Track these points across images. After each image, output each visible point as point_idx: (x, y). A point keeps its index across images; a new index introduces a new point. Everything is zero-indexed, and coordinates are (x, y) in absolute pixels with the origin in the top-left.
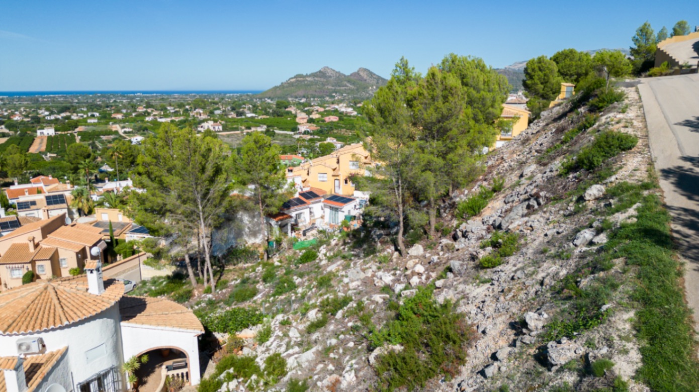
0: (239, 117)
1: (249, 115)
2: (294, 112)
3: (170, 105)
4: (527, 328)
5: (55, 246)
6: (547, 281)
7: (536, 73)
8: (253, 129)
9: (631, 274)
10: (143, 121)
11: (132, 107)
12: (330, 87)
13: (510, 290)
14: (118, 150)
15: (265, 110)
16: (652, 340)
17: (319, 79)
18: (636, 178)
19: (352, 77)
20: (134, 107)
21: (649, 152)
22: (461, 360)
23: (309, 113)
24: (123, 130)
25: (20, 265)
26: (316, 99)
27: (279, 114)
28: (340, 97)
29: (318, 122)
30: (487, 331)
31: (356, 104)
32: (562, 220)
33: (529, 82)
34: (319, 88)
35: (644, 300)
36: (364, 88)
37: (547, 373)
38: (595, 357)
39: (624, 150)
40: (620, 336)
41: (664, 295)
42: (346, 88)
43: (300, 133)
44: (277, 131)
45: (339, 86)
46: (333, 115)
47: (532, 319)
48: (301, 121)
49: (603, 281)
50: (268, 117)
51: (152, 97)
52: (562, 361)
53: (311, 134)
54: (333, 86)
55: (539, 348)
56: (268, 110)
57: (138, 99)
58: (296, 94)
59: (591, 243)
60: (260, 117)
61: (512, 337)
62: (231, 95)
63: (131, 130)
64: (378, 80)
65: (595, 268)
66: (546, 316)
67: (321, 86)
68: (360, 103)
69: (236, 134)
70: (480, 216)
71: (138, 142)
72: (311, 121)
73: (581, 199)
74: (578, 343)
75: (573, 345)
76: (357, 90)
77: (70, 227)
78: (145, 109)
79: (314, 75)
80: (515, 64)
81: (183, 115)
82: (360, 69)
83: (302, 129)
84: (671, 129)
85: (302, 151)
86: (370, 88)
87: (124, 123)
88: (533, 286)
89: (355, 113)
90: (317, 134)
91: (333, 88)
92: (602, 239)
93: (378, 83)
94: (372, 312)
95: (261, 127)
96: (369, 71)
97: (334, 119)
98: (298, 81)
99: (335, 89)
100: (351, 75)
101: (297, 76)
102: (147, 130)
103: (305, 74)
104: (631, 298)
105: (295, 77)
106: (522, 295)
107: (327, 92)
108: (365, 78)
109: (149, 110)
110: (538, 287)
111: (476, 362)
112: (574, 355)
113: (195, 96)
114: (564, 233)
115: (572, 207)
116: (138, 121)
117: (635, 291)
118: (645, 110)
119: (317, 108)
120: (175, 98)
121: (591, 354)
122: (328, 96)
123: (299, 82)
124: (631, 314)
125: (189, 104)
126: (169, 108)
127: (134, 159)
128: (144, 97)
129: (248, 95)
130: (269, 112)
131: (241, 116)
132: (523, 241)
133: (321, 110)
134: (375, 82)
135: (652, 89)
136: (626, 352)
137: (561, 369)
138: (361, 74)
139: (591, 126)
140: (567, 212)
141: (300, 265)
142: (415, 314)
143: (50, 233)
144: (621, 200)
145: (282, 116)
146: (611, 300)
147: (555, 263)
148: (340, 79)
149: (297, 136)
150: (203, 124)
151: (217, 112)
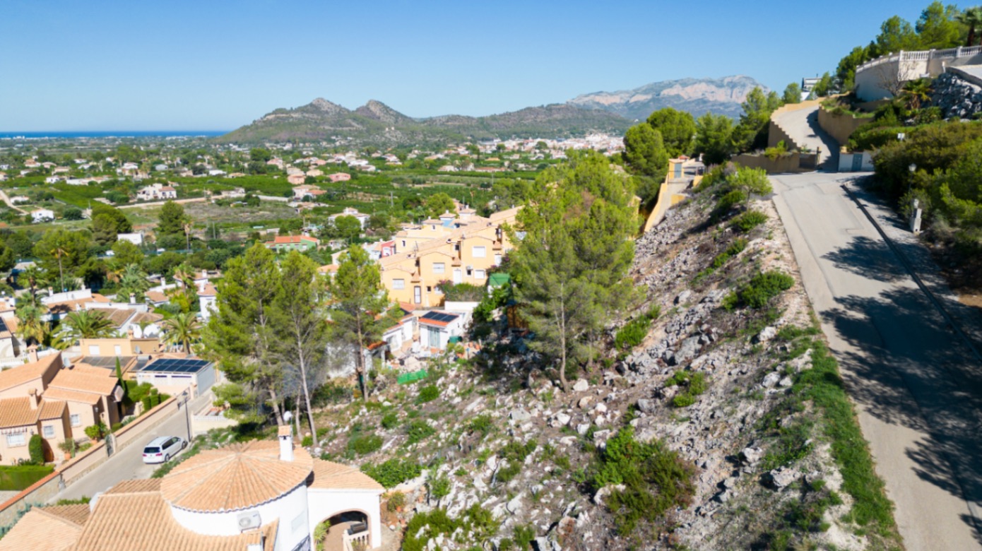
0: (199, 176)
1: (214, 173)
2: (281, 167)
3: (80, 157)
4: (746, 461)
5: (63, 399)
6: (748, 419)
7: (639, 145)
8: (224, 194)
9: (820, 415)
10: (41, 184)
11: (16, 160)
12: (327, 127)
13: (715, 429)
14: (63, 246)
15: (237, 164)
16: (846, 463)
17: (311, 116)
18: (801, 321)
19: (359, 113)
20: (20, 161)
21: (806, 292)
22: (691, 490)
23: (305, 168)
24: (13, 200)
25: (21, 429)
26: (307, 144)
27: (260, 170)
28: (343, 142)
29: (321, 181)
30: (707, 465)
31: (369, 152)
32: (741, 359)
33: (630, 155)
34: (311, 129)
35: (835, 435)
36: (378, 129)
37: (775, 494)
38: (810, 479)
39: (783, 289)
40: (825, 464)
41: (848, 431)
42: (352, 128)
43: (297, 199)
44: (263, 197)
45: (341, 126)
46: (341, 172)
47: (749, 453)
48: (296, 181)
49: (801, 420)
50: (243, 175)
51: (43, 142)
52: (785, 483)
53: (314, 201)
54: (331, 126)
55: (761, 476)
56: (241, 163)
57: (20, 145)
58: (277, 137)
59: (778, 385)
60: (231, 176)
61: (732, 469)
62: (174, 138)
63: (26, 199)
64: (397, 118)
65: (790, 409)
66: (761, 450)
67: (314, 126)
68: (375, 151)
69: (200, 202)
70: (642, 346)
71: (43, 218)
72: (310, 181)
73: (755, 340)
74: (795, 469)
75: (791, 472)
76: (368, 131)
77: (68, 370)
78: (38, 164)
79: (302, 110)
80: (579, 97)
81: (104, 173)
82: (371, 102)
83: (301, 192)
84: (818, 264)
85: (309, 227)
86: (387, 129)
87: (11, 187)
88: (735, 424)
89: (372, 168)
90: (323, 202)
91: (332, 128)
92: (787, 382)
93: (396, 122)
94: (565, 456)
95: (237, 191)
96: (383, 104)
97: (343, 177)
98: (278, 118)
99: (335, 131)
100: (358, 110)
101: (276, 112)
102: (52, 198)
103: (288, 108)
104: (825, 434)
105: (274, 113)
106: (727, 432)
107: (323, 135)
108: (378, 114)
109: (47, 165)
110: (740, 425)
111: (705, 492)
112: (793, 479)
113: (115, 140)
114: (749, 374)
115: (748, 347)
116: (34, 184)
117: (826, 428)
118: (790, 236)
119: (314, 160)
120: (82, 144)
121: (807, 477)
122: (325, 140)
123: (280, 121)
124: (828, 446)
125: (111, 155)
126: (78, 161)
127: (77, 254)
128: (29, 142)
129: (201, 139)
130: (243, 167)
131: (201, 173)
132: (708, 380)
133: (322, 162)
134: (392, 120)
135: (788, 205)
136: (831, 473)
137: (787, 489)
138: (372, 108)
139: (740, 251)
140: (745, 352)
141: (424, 405)
142: (625, 455)
143: (50, 382)
144: (794, 345)
145: (264, 173)
146: (811, 436)
147: (750, 404)
148: (342, 116)
149: (294, 205)
150: (146, 189)
151: (160, 167)
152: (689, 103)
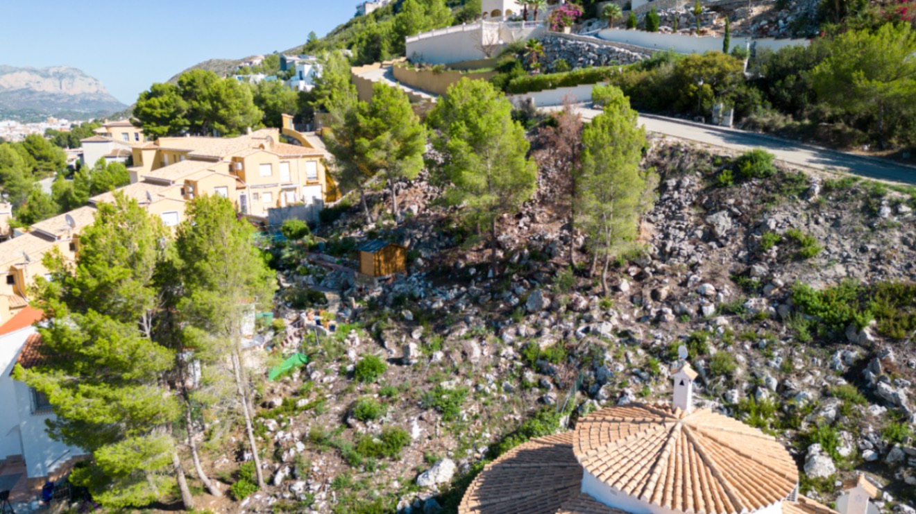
13: (890, 255)
32: (808, 212)
59: (897, 213)
88: (900, 247)
92: (906, 209)
106: (902, 255)
110: (905, 246)
114: (845, 217)
140: (804, 207)
152: (12, 92)
